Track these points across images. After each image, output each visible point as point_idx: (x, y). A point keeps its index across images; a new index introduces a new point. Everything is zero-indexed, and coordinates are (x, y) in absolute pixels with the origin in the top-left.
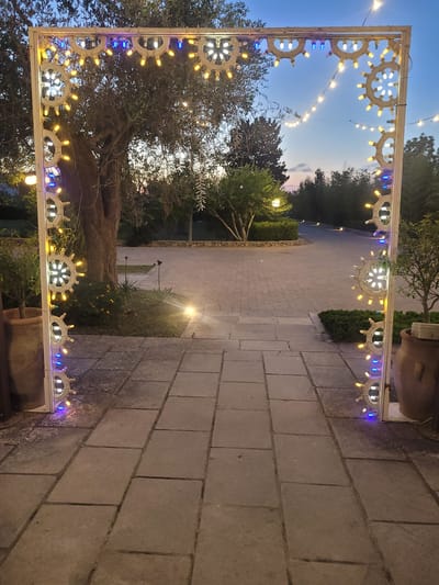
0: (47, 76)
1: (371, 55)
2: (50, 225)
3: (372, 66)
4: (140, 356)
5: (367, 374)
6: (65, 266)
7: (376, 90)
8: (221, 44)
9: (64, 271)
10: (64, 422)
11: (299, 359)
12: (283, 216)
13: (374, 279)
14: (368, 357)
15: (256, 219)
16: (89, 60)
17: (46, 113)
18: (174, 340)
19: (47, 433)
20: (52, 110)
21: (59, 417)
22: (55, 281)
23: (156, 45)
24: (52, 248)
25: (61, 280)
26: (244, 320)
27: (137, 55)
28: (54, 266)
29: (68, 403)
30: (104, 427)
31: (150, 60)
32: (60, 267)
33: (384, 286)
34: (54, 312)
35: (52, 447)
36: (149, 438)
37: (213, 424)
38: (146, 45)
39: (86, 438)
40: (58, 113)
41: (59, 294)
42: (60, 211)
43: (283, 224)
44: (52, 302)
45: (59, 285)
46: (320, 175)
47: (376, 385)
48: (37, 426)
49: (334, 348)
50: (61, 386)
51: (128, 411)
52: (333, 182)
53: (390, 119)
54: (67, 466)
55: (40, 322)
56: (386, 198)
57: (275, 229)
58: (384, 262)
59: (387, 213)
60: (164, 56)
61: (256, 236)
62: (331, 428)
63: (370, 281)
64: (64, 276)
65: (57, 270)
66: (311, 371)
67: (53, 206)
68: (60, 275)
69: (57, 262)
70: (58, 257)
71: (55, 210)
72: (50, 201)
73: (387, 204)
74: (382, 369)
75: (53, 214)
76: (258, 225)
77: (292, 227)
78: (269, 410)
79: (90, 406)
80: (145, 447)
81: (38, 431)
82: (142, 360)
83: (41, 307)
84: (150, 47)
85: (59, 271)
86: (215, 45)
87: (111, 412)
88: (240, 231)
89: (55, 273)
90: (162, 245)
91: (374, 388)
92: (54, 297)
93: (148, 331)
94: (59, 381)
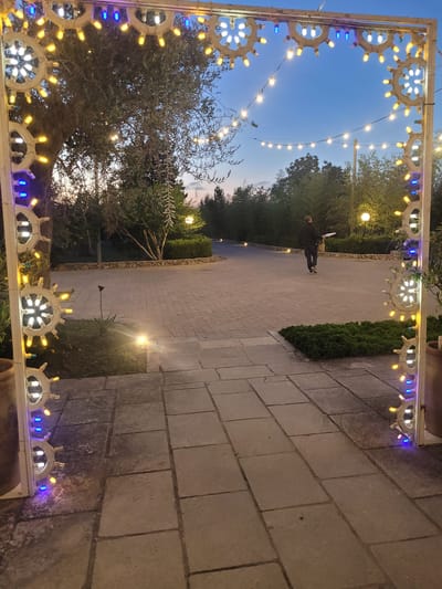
0: (13, 50)
1: (396, 49)
2: (22, 248)
3: (399, 61)
4: (111, 402)
5: (401, 397)
6: (44, 301)
7: (403, 87)
8: (237, 25)
9: (43, 307)
10: (54, 507)
11: (289, 383)
12: (198, 232)
13: (406, 293)
14: (403, 378)
15: (170, 237)
16: (71, 33)
17: (13, 99)
18: (142, 377)
19: (38, 529)
20: (20, 96)
21: (44, 501)
22: (31, 321)
23: (157, 20)
24: (26, 279)
25: (40, 320)
26: (206, 345)
27: (134, 32)
28: (30, 302)
29: (53, 480)
30: (112, 506)
31: (151, 39)
32: (38, 302)
33: (416, 299)
34: (30, 363)
35: (55, 551)
36: (179, 512)
37: (245, 479)
38: (145, 19)
39: (96, 527)
40: (29, 101)
41: (36, 339)
42: (36, 229)
43: (197, 241)
44: (28, 350)
45: (36, 326)
46: (219, 192)
47: (410, 407)
48: (18, 521)
49: (316, 367)
50: (43, 459)
51: (131, 478)
52: (234, 199)
53: (418, 119)
54: (89, 576)
55: (10, 377)
56: (416, 205)
57: (190, 245)
58: (416, 274)
59: (416, 220)
60: (168, 35)
61: (171, 254)
62: (374, 463)
63: (402, 295)
64: (44, 315)
65: (33, 307)
66: (311, 396)
67: (25, 224)
68: (38, 313)
69: (33, 297)
70: (34, 290)
71: (29, 229)
72: (21, 217)
73: (416, 211)
74: (417, 389)
75: (25, 234)
76: (173, 242)
77: (207, 244)
78: (297, 450)
79: (80, 479)
80: (181, 525)
81: (22, 527)
82: (116, 405)
83: (12, 358)
84: (150, 23)
85: (37, 309)
86: (229, 25)
87: (112, 483)
88: (154, 249)
89: (32, 311)
90: (70, 268)
91: (408, 411)
92: (29, 343)
93: (105, 369)
94: (40, 453)
